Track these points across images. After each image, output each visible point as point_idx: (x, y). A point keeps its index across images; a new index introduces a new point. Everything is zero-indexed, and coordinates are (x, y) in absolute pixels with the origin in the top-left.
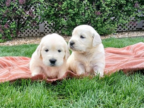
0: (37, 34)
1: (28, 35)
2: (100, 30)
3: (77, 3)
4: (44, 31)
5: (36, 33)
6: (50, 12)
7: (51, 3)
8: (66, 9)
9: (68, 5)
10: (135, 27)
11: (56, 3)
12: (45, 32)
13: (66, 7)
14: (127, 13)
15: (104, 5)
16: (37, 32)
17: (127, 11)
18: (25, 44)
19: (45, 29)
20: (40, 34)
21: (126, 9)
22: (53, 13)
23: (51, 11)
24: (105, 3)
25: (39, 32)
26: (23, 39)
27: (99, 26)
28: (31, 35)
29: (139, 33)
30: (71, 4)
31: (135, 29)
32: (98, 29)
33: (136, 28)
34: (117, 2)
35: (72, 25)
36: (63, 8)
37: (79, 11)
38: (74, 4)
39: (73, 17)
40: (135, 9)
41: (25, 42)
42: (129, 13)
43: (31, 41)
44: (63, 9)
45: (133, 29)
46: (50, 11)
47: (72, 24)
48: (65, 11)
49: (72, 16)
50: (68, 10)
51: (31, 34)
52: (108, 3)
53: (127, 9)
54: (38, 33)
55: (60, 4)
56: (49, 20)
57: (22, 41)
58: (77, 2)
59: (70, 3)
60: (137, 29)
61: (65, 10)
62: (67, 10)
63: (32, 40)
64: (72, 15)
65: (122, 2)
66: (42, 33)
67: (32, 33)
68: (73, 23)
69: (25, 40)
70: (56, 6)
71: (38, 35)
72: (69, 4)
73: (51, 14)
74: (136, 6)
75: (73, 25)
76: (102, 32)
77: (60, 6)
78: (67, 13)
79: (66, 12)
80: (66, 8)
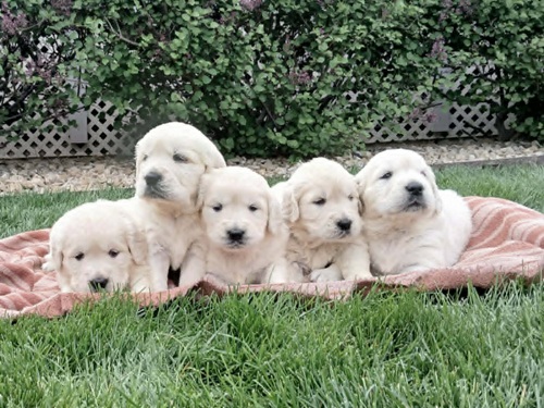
0: (61, 149)
1: (26, 152)
2: (310, 139)
3: (226, 36)
4: (89, 136)
5: (57, 145)
6: (124, 67)
7: (126, 33)
8: (184, 59)
9: (194, 42)
10: (422, 127)
11: (146, 34)
12: (92, 140)
13: (185, 52)
14: (404, 77)
15: (323, 47)
16: (61, 141)
17: (405, 71)
18: (24, 188)
19: (92, 132)
20: (73, 151)
21: (401, 62)
22: (135, 70)
23: (129, 64)
24: (328, 40)
25: (69, 142)
26: (14, 171)
27: (306, 124)
28: (34, 152)
29: (443, 151)
30: (204, 38)
31: (423, 135)
32: (302, 136)
33: (426, 131)
34: (372, 37)
35: (205, 118)
36: (175, 52)
37: (231, 67)
38: (216, 38)
39: (209, 89)
40: (431, 61)
41: (22, 180)
42: (411, 75)
43: (47, 180)
44: (174, 56)
45: (415, 134)
46: (124, 62)
47: (206, 114)
48: (180, 64)
49: (205, 86)
50: (195, 62)
51: (38, 150)
52: (339, 39)
53: (405, 64)
54: (65, 144)
55: (163, 38)
56: (119, 99)
57: (13, 179)
58: (224, 31)
59: (199, 37)
60: (430, 134)
61: (179, 60)
62: (190, 62)
63: (50, 176)
64: (207, 81)
65: (387, 38)
66: (81, 146)
67: (42, 145)
68: (212, 111)
69: (23, 172)
70: (146, 45)
71: (66, 152)
72: (197, 41)
73: (127, 74)
74: (436, 52)
75: (209, 119)
76: (314, 148)
77: (161, 44)
78: (188, 72)
79: (184, 68)
80: (183, 55)
